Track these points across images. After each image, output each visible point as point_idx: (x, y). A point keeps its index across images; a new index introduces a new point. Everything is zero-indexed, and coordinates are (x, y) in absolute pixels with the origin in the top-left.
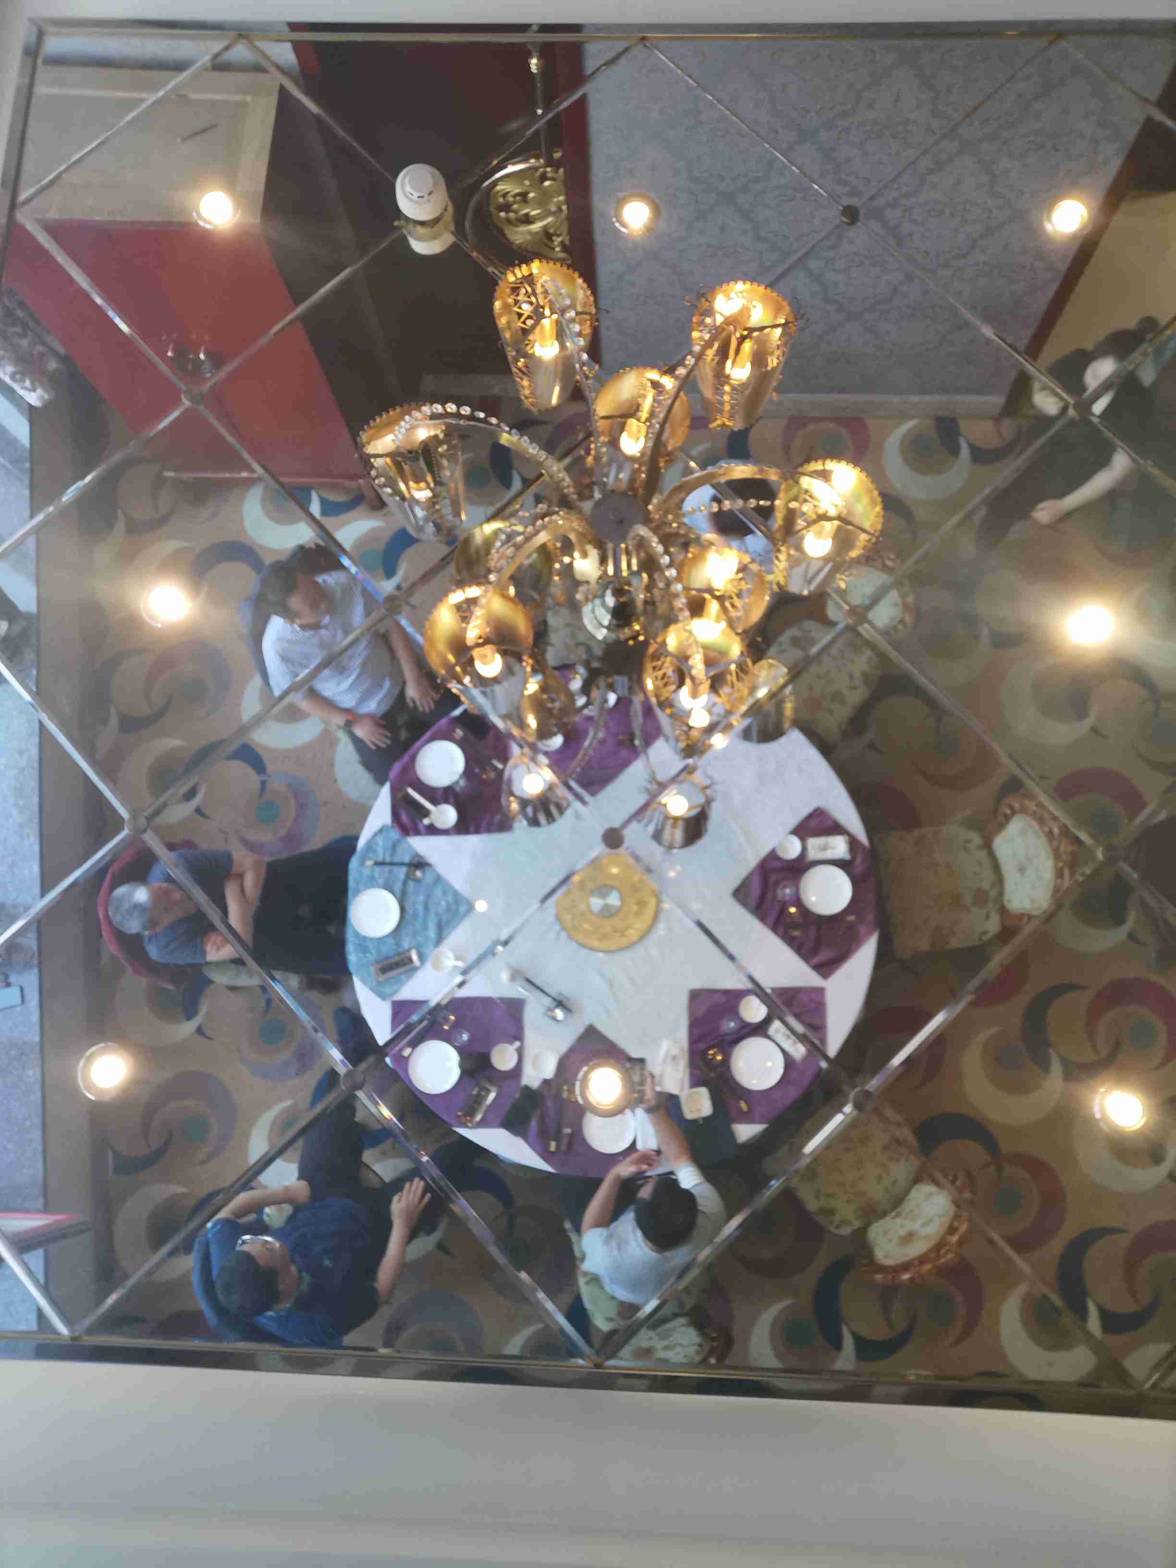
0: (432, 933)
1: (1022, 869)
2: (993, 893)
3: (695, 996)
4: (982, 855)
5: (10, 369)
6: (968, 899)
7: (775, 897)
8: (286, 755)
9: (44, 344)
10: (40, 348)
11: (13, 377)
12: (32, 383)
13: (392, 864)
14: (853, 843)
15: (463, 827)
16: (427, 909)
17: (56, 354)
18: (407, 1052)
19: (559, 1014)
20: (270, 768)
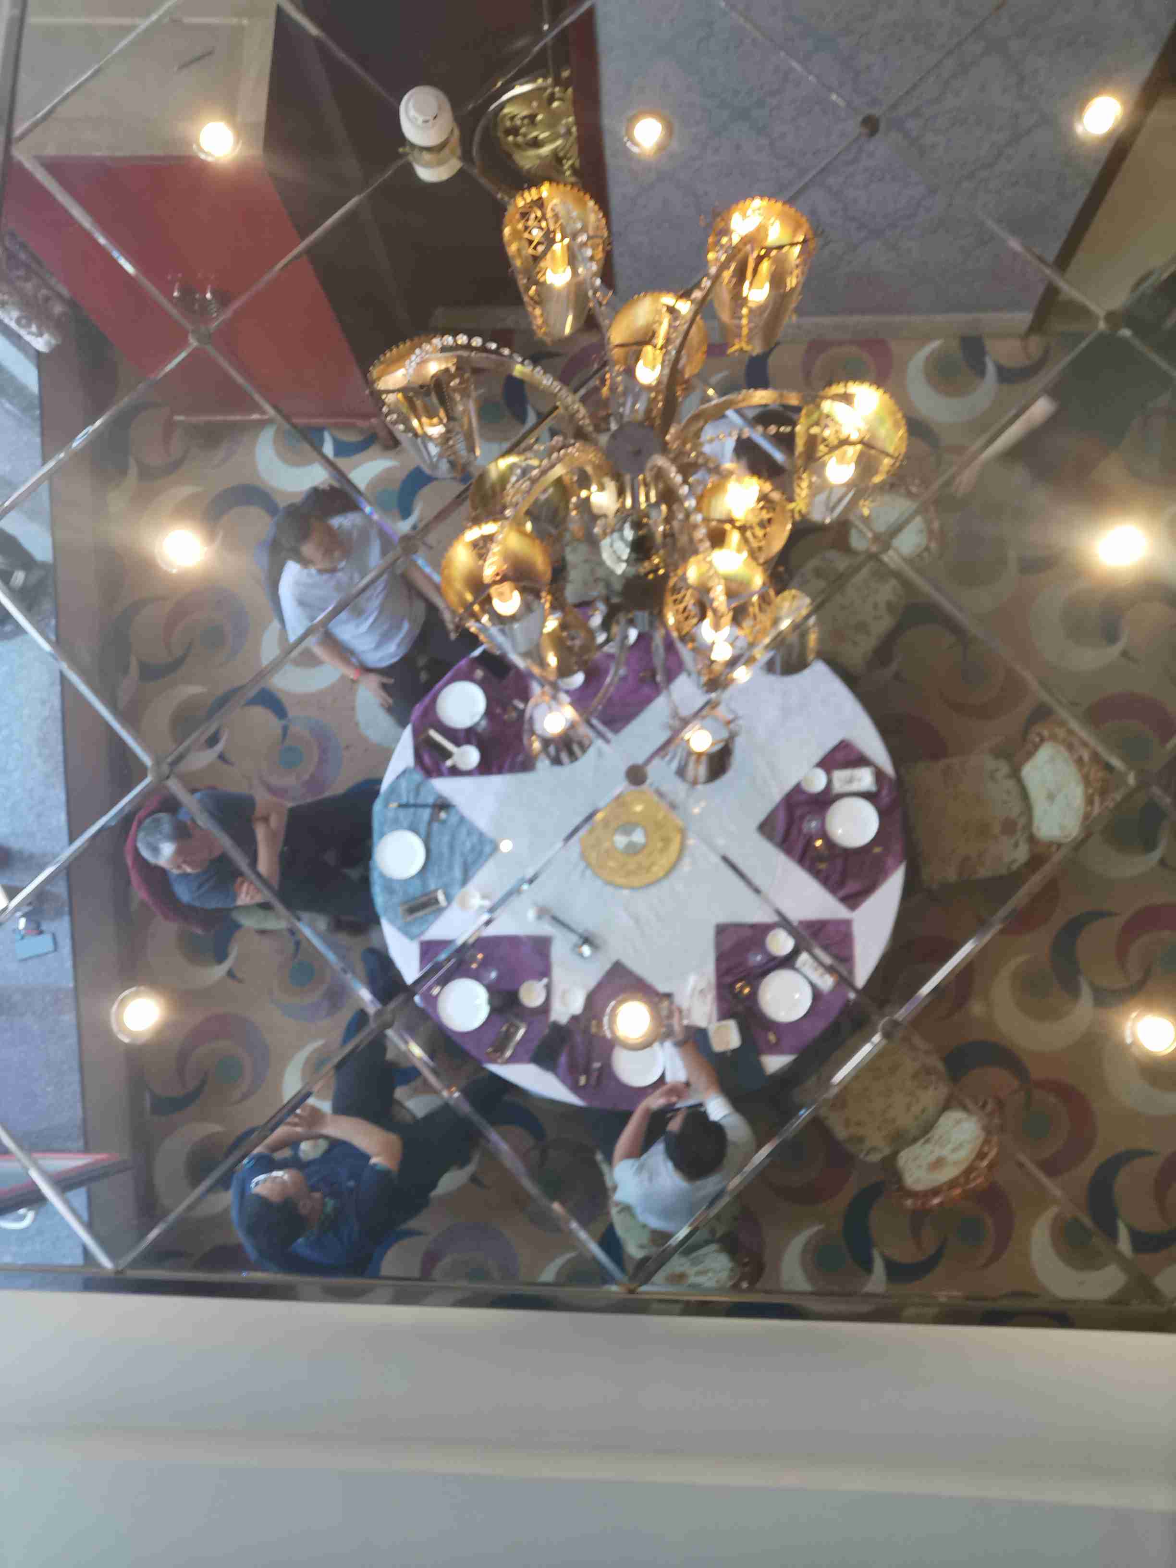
0: (458, 873)
1: (1051, 797)
2: (1022, 821)
3: (722, 930)
4: (1010, 784)
5: (15, 314)
6: (996, 829)
7: (800, 830)
8: (305, 700)
9: (50, 288)
10: (44, 291)
11: (18, 321)
12: (39, 328)
13: (416, 806)
14: (879, 775)
15: (485, 768)
16: (452, 848)
17: (60, 296)
18: (435, 991)
19: (586, 950)
20: (292, 712)
